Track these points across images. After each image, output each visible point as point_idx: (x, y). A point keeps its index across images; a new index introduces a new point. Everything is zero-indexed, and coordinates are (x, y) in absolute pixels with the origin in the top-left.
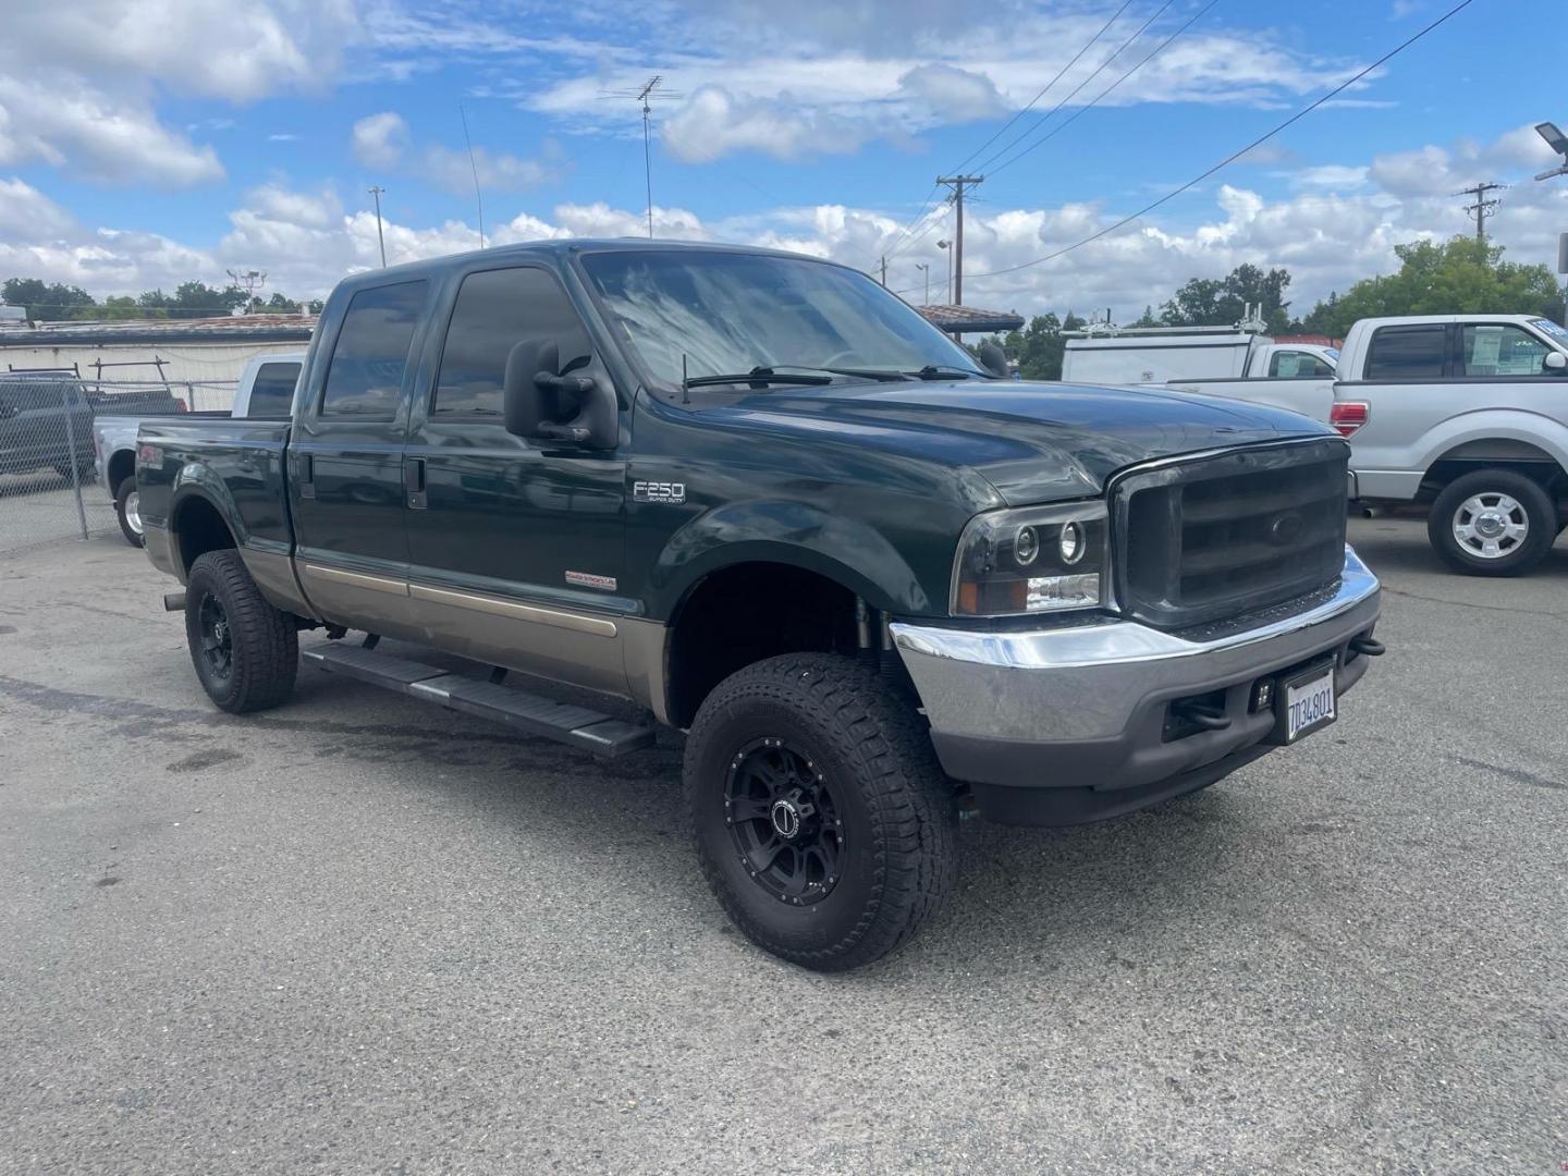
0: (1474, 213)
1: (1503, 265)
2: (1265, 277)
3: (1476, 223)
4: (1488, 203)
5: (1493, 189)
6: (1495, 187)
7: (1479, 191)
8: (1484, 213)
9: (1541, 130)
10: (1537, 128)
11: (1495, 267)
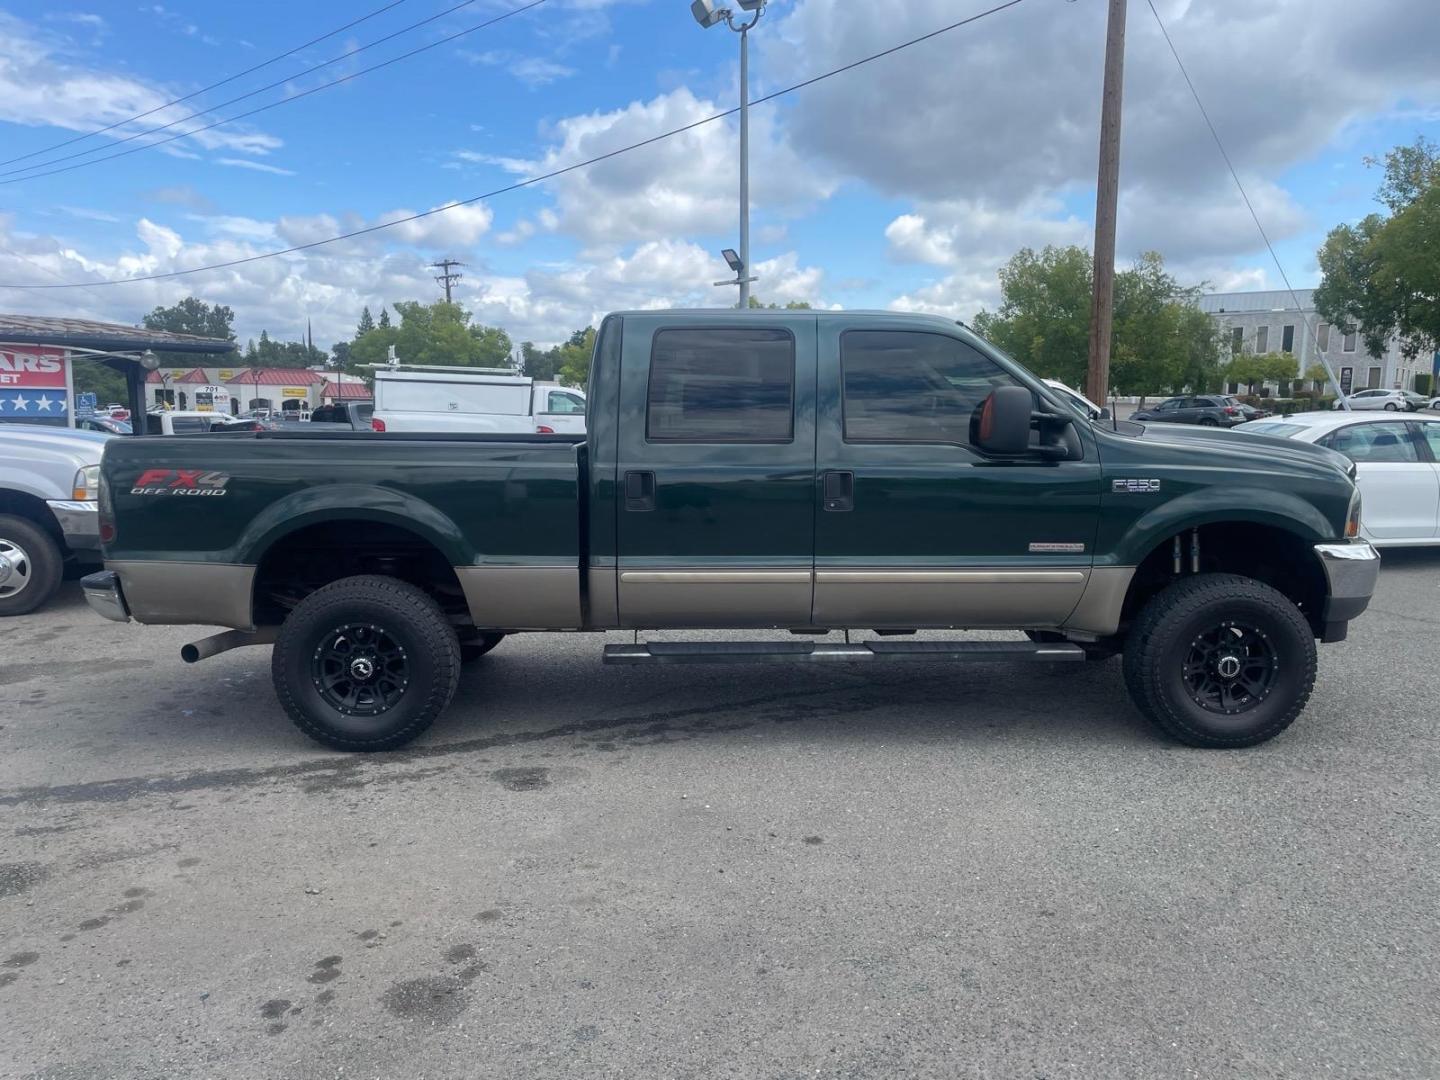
0: (443, 282)
1: (473, 326)
2: (211, 311)
3: (445, 291)
4: (453, 276)
5: (454, 266)
6: (457, 264)
7: (446, 265)
8: (450, 283)
9: (727, 254)
10: (723, 252)
11: (469, 326)
